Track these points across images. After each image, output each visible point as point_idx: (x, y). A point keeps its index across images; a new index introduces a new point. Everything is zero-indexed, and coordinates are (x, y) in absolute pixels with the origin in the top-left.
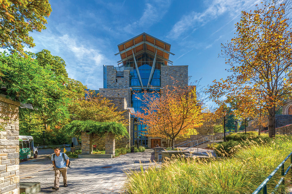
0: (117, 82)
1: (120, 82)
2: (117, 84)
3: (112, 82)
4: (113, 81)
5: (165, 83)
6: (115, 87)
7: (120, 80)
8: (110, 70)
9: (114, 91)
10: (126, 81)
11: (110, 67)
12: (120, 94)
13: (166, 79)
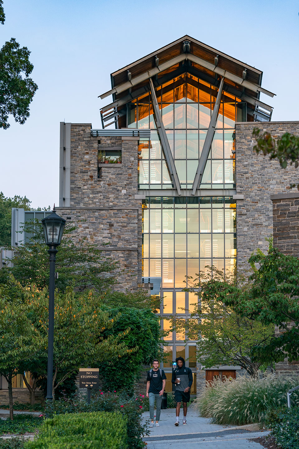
0: (99, 176)
1: (111, 176)
2: (102, 183)
3: (86, 178)
4: (89, 174)
5: (247, 178)
6: (93, 193)
7: (112, 170)
8: (79, 139)
9: (97, 214)
10: (130, 175)
11: (81, 128)
12: (115, 225)
13: (252, 166)
